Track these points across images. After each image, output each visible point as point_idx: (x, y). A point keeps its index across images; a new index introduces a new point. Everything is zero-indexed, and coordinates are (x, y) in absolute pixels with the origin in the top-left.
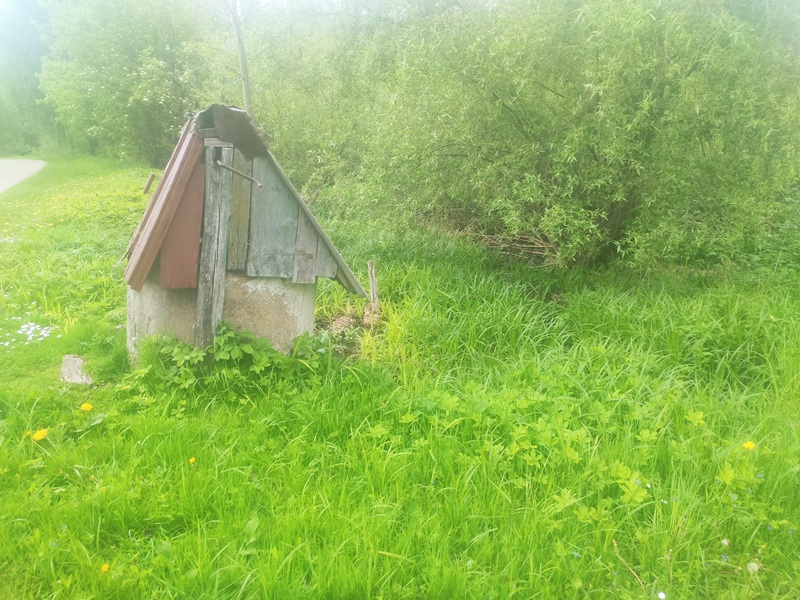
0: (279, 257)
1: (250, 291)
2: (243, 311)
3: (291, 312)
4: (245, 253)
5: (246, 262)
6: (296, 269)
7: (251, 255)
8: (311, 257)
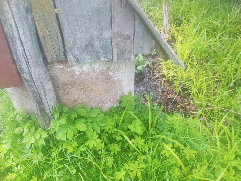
0: (96, 43)
1: (77, 73)
2: (75, 89)
3: (116, 79)
4: (61, 45)
5: (65, 53)
6: (115, 51)
7: (68, 46)
8: (128, 37)
